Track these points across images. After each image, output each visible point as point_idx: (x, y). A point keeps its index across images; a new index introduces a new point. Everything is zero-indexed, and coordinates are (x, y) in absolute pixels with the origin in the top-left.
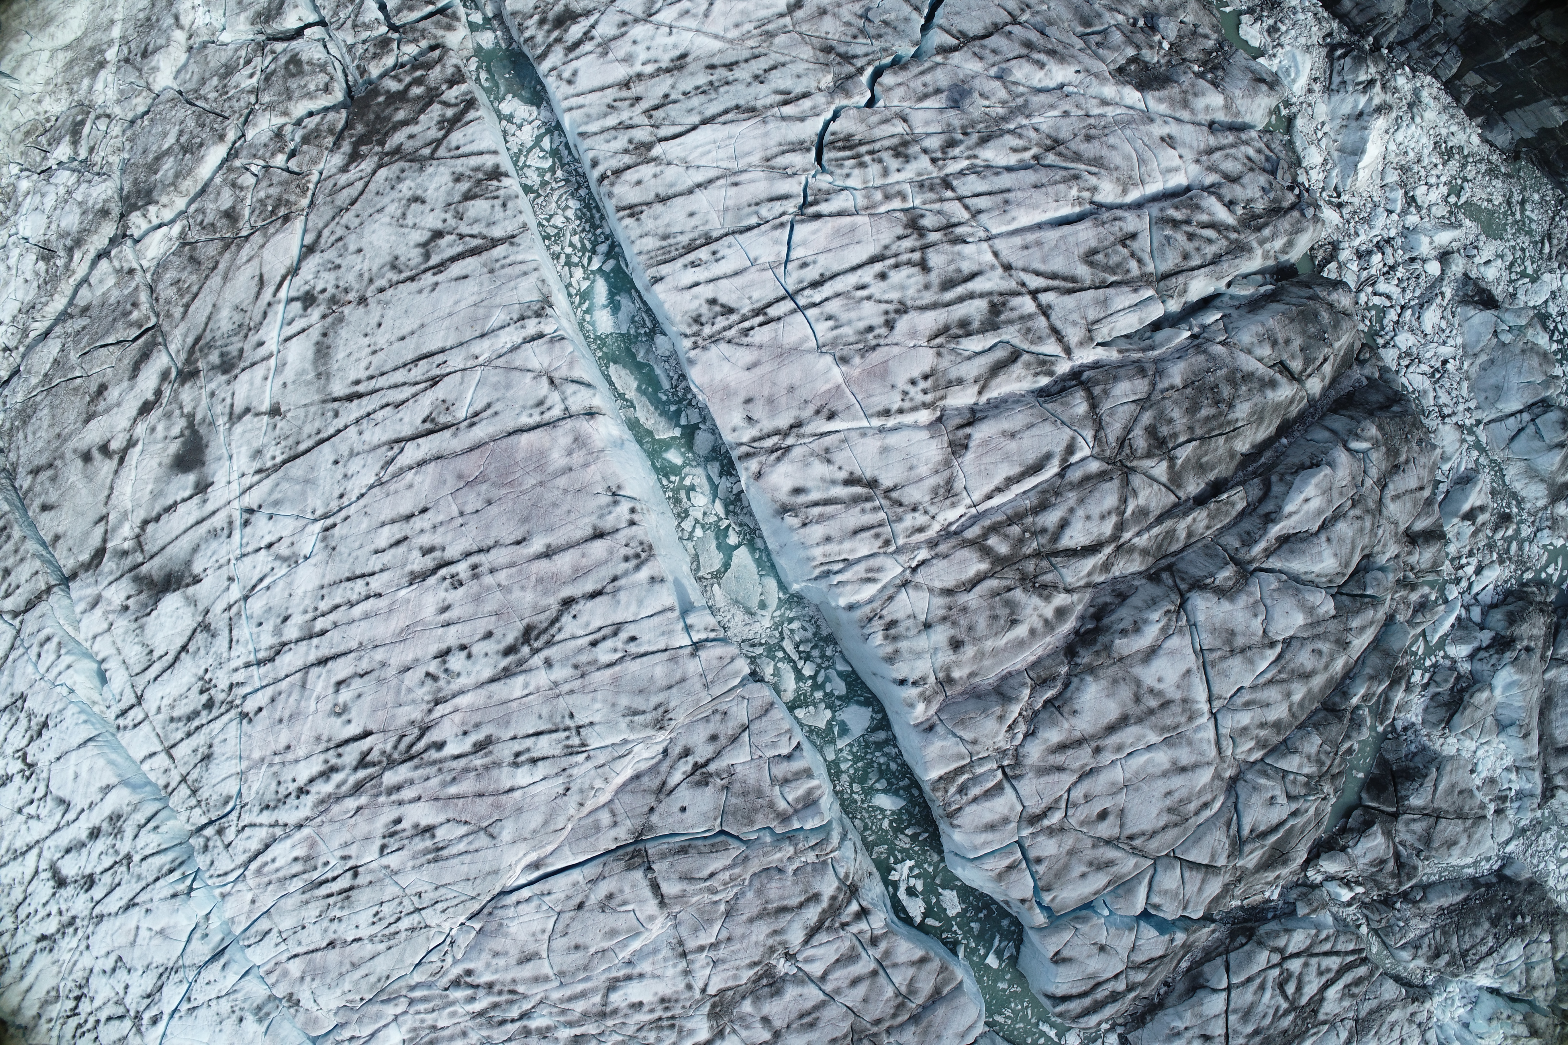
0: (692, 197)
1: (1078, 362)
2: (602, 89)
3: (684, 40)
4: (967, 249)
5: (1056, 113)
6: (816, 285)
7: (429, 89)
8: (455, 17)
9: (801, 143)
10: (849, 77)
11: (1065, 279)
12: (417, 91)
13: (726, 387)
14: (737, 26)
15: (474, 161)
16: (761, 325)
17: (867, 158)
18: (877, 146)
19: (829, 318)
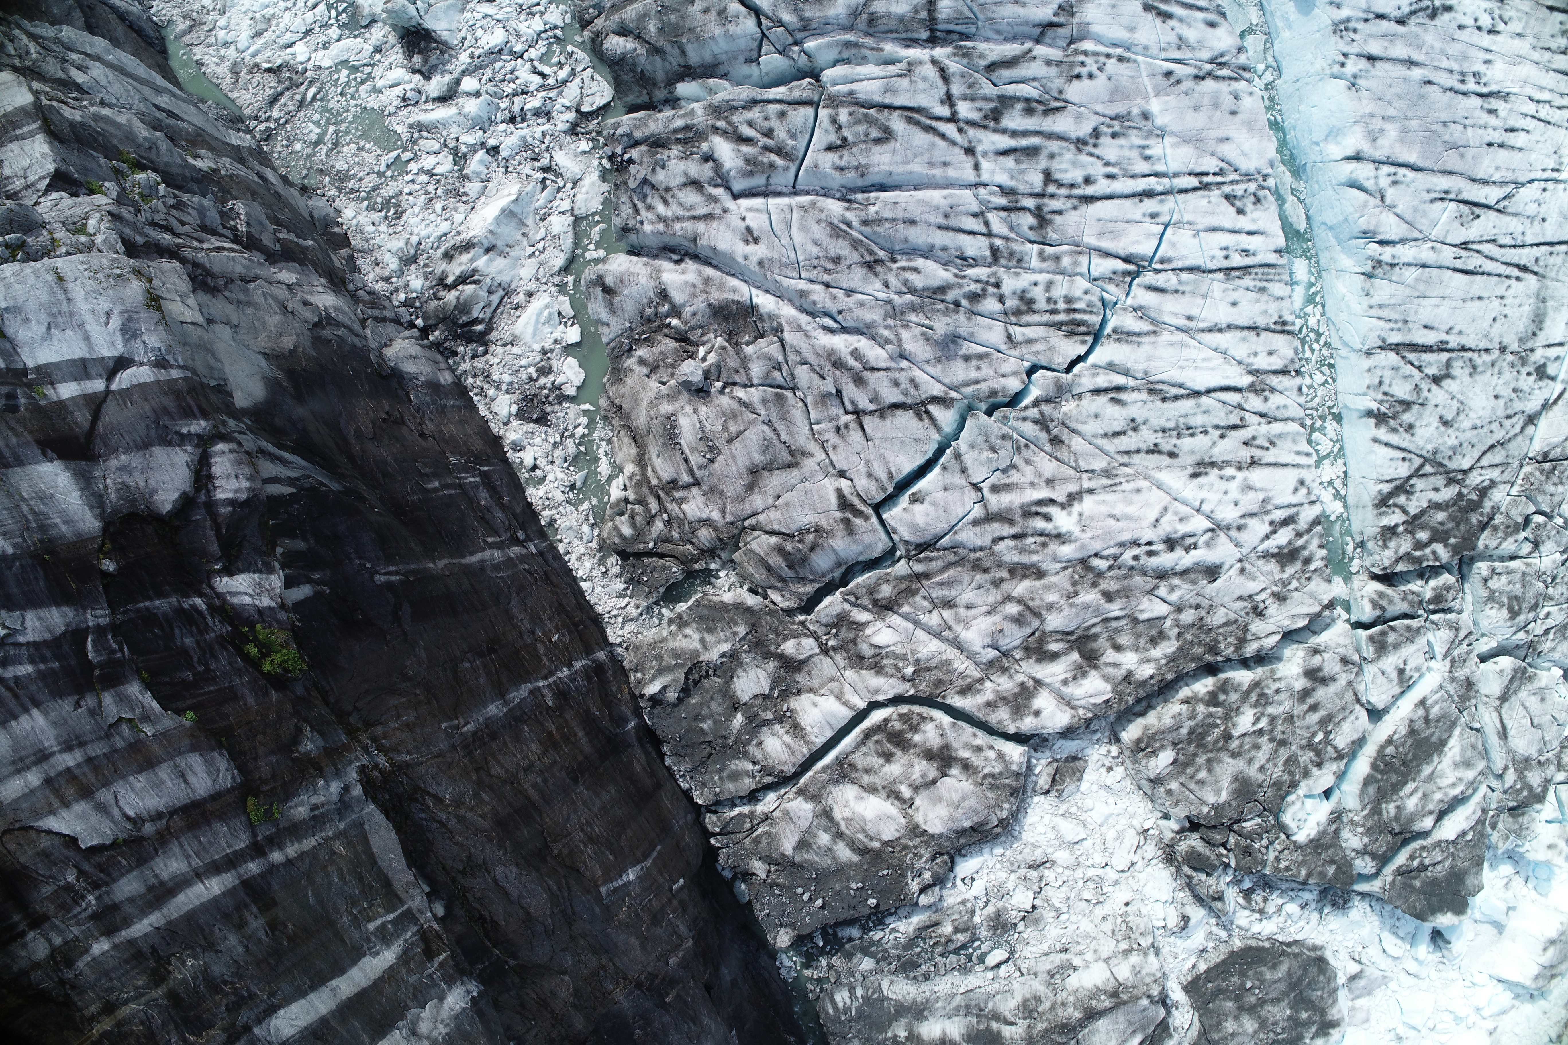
0: (1230, 320)
1: (926, 51)
2: (1275, 465)
3: (1191, 491)
4: (1003, 179)
5: (860, 296)
6: (1149, 194)
7: (1412, 533)
8: (1375, 604)
9: (1118, 340)
10: (1048, 401)
11: (918, 124)
12: (1423, 536)
13: (1250, 130)
14: (1138, 491)
15: (1394, 439)
16: (1206, 174)
17: (1061, 306)
18: (1046, 318)
19: (1147, 158)
